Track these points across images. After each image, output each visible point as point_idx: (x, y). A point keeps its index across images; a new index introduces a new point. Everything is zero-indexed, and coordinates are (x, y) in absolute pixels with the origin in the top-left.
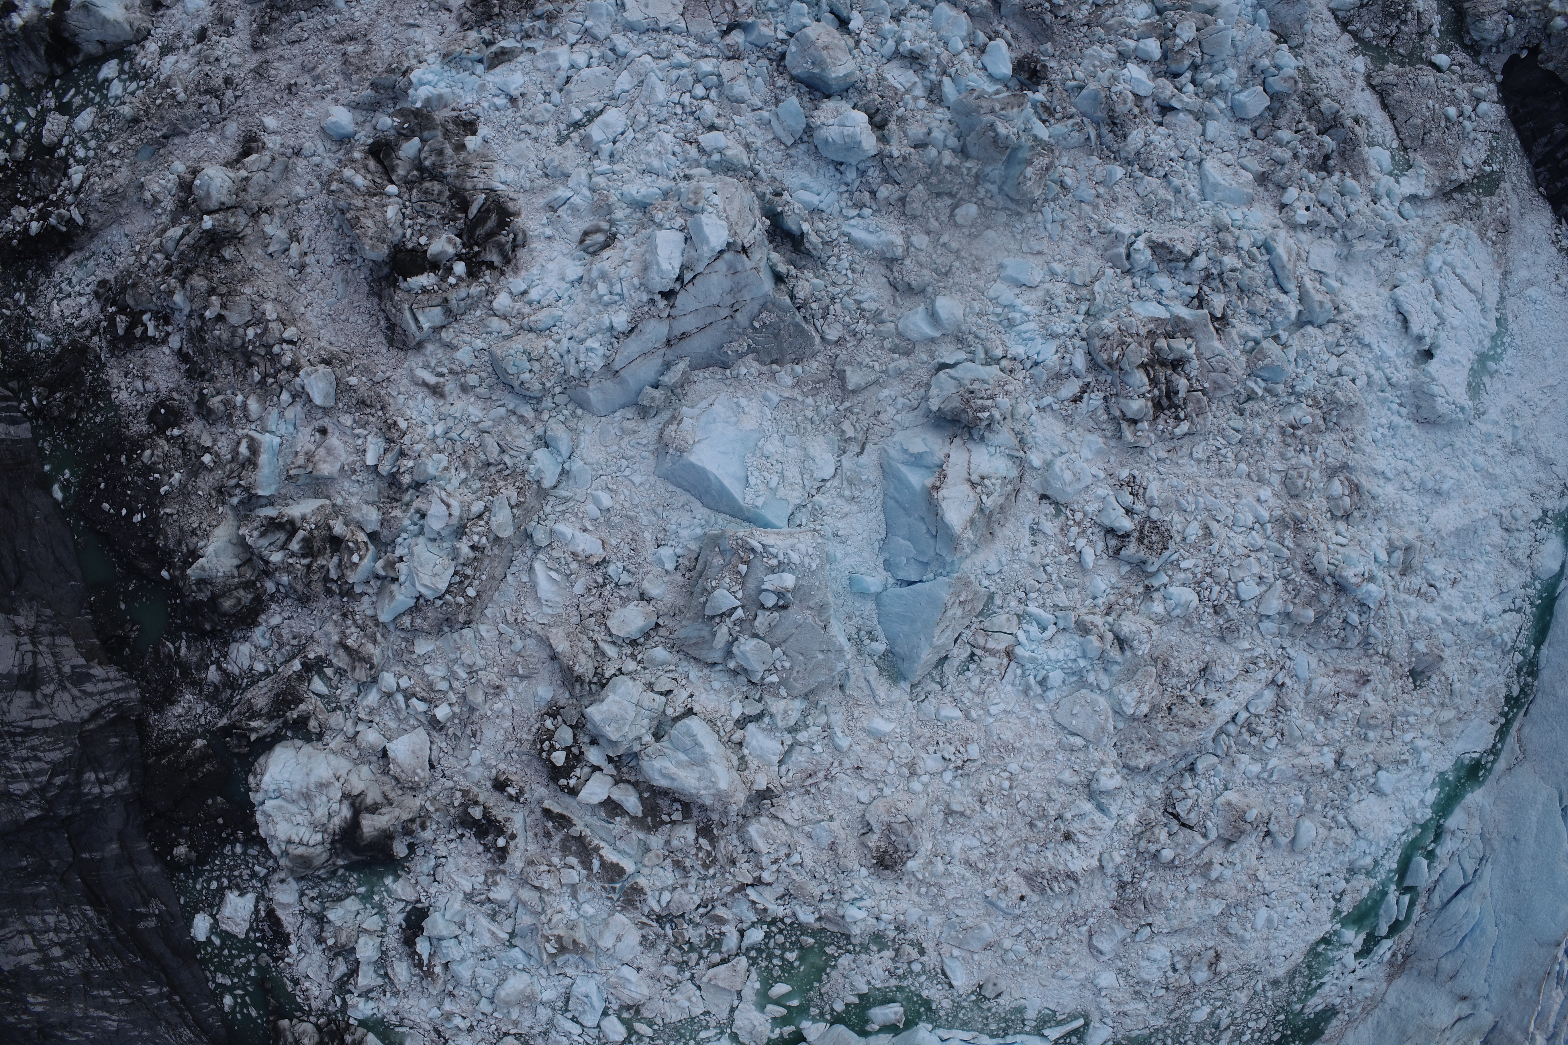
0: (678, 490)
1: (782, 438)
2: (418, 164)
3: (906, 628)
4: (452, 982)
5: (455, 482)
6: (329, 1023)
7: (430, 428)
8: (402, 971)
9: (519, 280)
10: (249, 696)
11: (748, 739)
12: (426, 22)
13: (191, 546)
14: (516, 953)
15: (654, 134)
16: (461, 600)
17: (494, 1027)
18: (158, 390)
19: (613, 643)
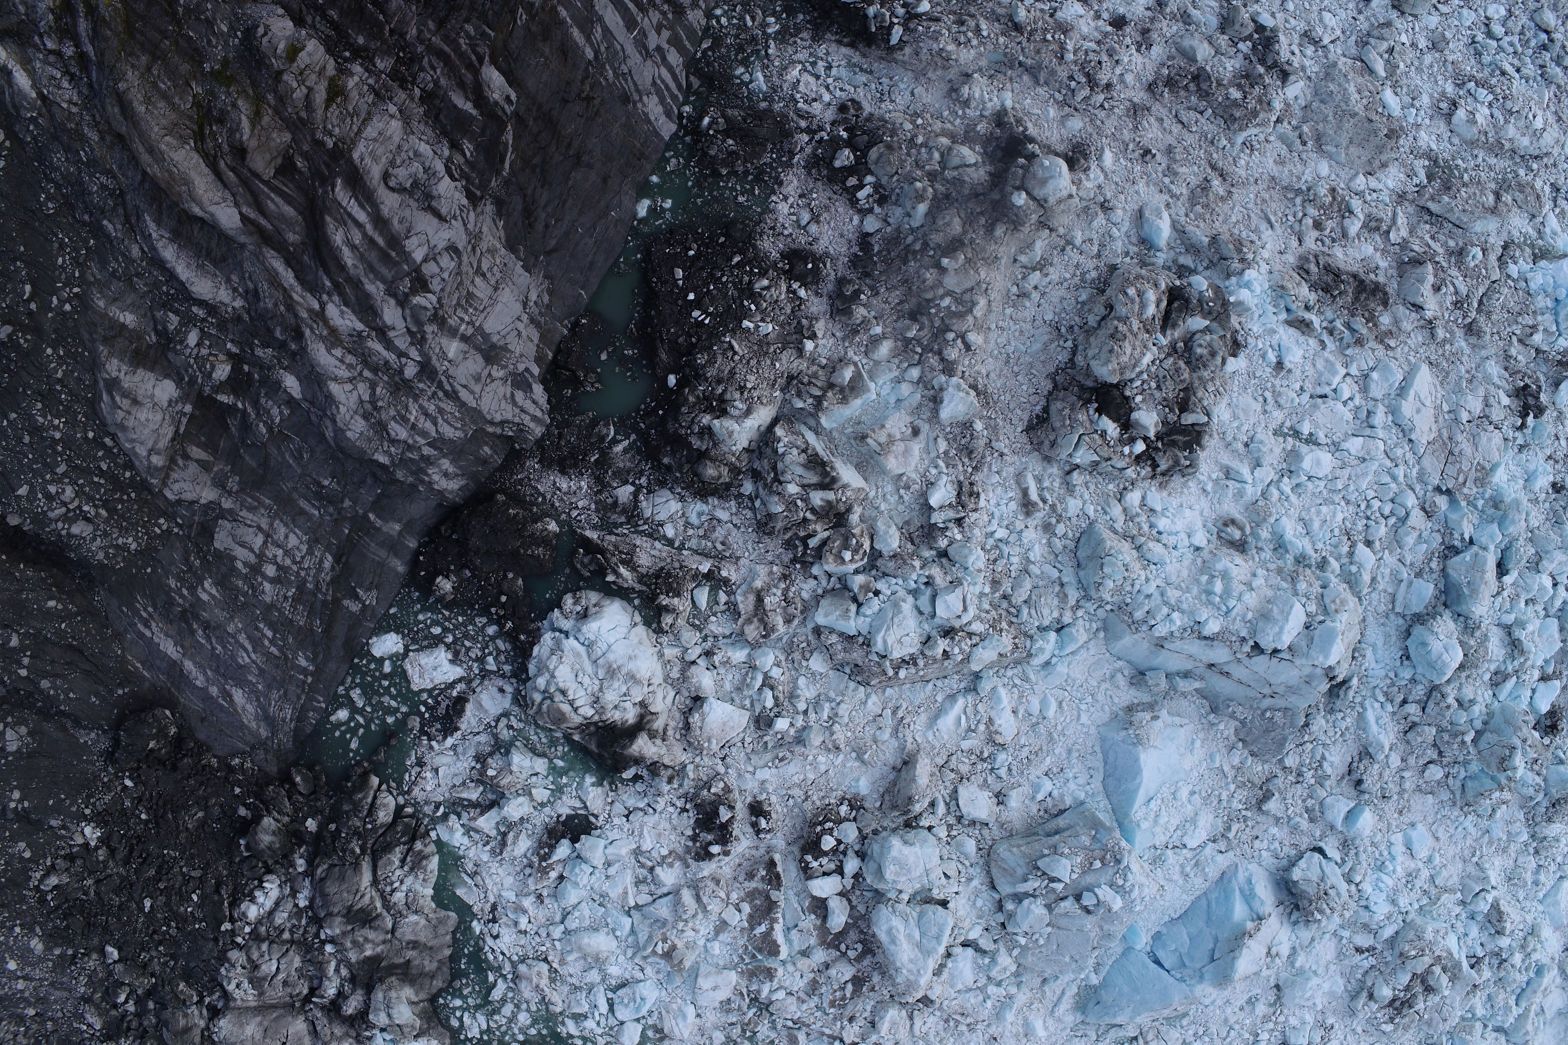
0: (1100, 755)
1: (1192, 793)
2: (1189, 340)
3: (1126, 989)
4: (552, 891)
5: (978, 589)
6: (412, 816)
7: (994, 526)
8: (523, 845)
9: (1158, 496)
10: (638, 543)
11: (959, 958)
12: (1279, 231)
13: (728, 396)
14: (627, 922)
15: (1333, 503)
16: (891, 673)
17: (544, 949)
18: (816, 240)
19: (947, 804)
